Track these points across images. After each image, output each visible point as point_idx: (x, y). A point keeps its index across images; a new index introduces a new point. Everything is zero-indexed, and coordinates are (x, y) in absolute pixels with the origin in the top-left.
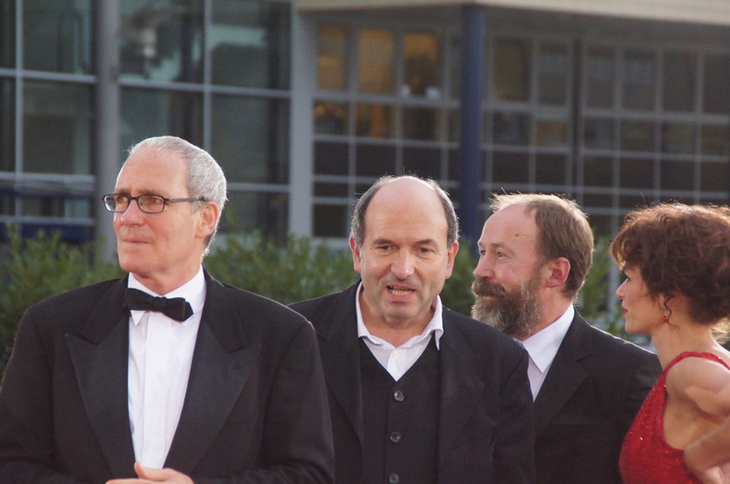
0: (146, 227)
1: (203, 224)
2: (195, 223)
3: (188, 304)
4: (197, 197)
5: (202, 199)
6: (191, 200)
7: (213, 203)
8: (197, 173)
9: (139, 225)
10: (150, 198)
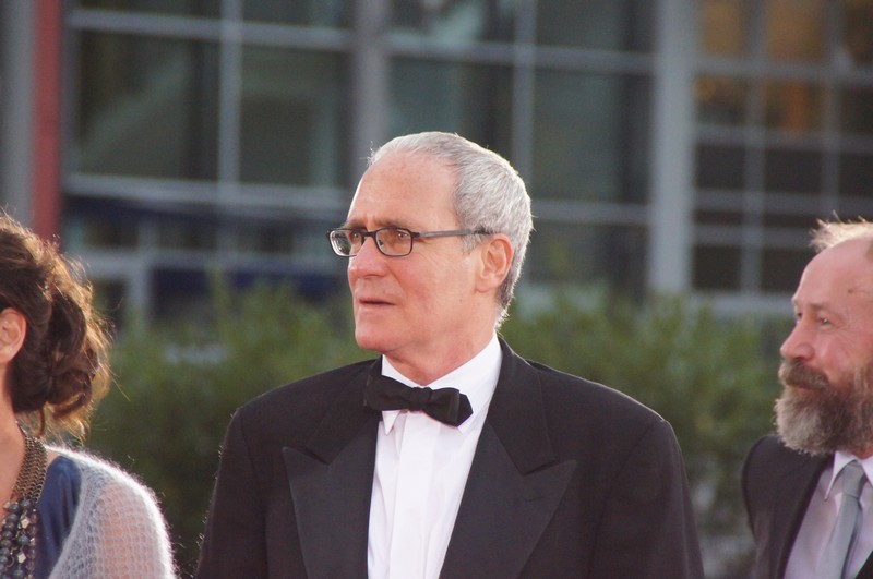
0: (390, 279)
1: (487, 270)
2: (471, 271)
3: (464, 399)
4: (472, 227)
5: (482, 231)
6: (461, 234)
7: (503, 236)
8: (472, 190)
9: (379, 276)
10: (396, 232)
